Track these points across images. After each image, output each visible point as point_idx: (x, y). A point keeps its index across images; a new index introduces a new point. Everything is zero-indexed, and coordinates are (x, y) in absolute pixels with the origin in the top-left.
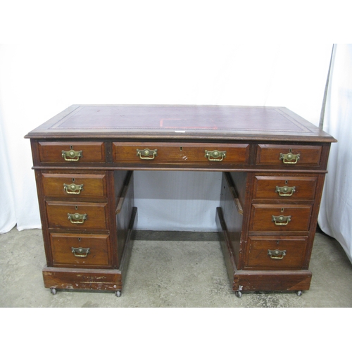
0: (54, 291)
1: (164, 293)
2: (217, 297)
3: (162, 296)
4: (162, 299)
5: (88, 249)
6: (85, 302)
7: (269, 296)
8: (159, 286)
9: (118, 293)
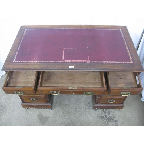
0: (27, 108)
1: (67, 108)
2: (87, 110)
3: (67, 110)
4: (67, 111)
5: (37, 99)
6: (39, 113)
7: (107, 110)
8: (66, 104)
9: (50, 109)
